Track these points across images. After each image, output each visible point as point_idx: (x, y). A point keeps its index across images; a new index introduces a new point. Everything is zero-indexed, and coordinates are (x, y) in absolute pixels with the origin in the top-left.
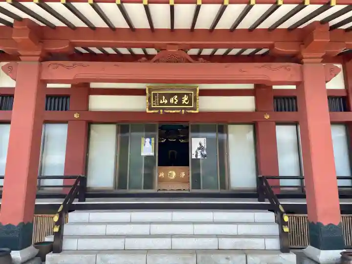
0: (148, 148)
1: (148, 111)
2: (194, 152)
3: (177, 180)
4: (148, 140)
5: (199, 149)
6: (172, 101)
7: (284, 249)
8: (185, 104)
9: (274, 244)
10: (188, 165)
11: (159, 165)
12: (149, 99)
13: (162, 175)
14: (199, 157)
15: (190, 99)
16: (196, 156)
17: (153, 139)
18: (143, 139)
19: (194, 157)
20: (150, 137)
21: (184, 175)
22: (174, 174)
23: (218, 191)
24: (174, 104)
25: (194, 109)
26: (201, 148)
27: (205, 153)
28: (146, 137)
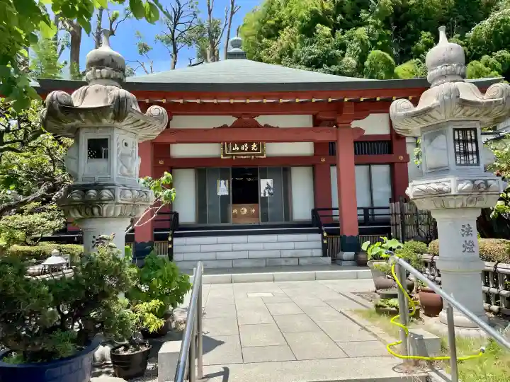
0: (223, 189)
1: (222, 157)
2: (262, 191)
3: (249, 215)
4: (223, 182)
5: (267, 188)
6: (243, 148)
7: (325, 255)
8: (254, 151)
9: (319, 252)
10: (257, 202)
11: (233, 203)
12: (224, 147)
13: (235, 211)
14: (267, 195)
15: (258, 146)
16: (265, 194)
17: (227, 181)
18: (219, 181)
19: (262, 195)
20: (224, 179)
21: (253, 211)
22: (246, 210)
23: (283, 223)
24: (244, 151)
25: (262, 155)
26: (268, 188)
27: (272, 191)
28: (221, 179)
